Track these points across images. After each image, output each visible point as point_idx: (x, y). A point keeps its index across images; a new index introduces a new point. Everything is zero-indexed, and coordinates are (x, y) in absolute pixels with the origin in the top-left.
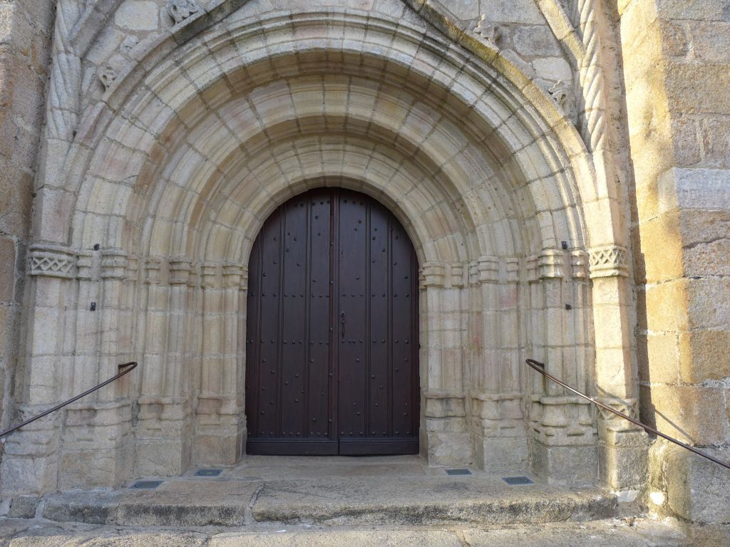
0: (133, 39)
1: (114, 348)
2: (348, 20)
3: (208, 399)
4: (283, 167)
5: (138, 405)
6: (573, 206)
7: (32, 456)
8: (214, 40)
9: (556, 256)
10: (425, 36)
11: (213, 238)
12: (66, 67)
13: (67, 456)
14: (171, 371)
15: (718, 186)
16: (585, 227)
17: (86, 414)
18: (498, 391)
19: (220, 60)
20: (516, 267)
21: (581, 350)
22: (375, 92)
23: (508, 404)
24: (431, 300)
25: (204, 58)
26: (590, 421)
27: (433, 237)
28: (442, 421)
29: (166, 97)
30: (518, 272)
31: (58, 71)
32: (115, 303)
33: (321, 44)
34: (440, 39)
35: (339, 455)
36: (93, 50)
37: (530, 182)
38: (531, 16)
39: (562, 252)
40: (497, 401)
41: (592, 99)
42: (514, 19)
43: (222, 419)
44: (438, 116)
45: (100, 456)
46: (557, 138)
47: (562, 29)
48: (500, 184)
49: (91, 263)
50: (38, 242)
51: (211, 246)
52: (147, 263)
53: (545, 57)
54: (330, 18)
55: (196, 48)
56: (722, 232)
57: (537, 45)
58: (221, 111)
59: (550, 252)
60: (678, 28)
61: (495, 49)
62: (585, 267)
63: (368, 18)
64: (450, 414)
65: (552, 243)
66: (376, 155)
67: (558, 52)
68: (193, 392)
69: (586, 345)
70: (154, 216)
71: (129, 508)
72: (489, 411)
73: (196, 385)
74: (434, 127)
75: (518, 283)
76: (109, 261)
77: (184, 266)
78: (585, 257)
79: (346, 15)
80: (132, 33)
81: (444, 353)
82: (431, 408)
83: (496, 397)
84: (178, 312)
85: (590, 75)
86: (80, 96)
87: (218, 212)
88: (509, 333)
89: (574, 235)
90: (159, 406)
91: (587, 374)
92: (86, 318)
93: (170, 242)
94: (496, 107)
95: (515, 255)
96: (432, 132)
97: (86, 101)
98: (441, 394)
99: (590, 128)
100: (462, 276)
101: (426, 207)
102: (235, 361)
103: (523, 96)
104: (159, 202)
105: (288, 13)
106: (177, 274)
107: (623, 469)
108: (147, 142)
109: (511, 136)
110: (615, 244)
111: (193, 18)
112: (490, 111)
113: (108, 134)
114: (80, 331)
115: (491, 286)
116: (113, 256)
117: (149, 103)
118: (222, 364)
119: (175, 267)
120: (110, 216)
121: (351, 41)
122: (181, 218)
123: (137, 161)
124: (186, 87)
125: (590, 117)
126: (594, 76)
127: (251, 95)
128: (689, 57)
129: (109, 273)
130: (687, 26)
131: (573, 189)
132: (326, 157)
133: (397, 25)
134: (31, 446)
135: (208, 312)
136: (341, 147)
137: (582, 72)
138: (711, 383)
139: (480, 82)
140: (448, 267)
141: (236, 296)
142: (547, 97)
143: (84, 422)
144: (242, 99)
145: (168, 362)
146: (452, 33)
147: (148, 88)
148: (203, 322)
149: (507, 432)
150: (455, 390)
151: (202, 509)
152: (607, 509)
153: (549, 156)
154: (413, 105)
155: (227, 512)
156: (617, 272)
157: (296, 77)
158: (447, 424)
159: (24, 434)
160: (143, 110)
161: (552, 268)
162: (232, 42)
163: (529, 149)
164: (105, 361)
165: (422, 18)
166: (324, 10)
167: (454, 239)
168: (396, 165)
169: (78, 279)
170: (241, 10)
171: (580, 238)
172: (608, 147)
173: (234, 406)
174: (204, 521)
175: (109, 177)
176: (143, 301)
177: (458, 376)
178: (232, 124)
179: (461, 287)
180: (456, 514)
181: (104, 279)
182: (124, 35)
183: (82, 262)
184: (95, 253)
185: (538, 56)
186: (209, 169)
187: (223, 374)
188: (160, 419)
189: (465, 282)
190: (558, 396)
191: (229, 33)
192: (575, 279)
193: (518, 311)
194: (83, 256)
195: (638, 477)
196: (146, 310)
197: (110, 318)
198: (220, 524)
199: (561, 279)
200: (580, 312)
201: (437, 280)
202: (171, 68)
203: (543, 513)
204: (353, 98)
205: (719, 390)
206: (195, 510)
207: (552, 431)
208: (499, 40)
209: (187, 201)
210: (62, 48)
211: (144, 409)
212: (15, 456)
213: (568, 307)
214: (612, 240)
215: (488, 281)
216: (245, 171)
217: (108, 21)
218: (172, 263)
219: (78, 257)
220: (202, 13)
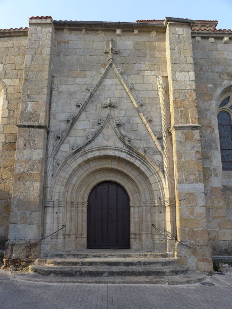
0: (64, 153)
1: (62, 222)
2: (111, 148)
3: (79, 234)
4: (96, 178)
5: (65, 235)
6: (162, 189)
7: (47, 244)
8: (82, 153)
9: (157, 201)
10: (128, 151)
11: (80, 196)
12: (51, 161)
13: (52, 245)
14: (72, 227)
15: (187, 188)
16: (164, 194)
17: (56, 236)
18: (146, 232)
19: (83, 157)
20: (150, 203)
21: (163, 222)
22: (118, 162)
23: (148, 235)
24: (132, 210)
25: (80, 157)
26: (164, 238)
27: (132, 195)
28: (134, 239)
29: (71, 166)
30: (151, 204)
31: (49, 162)
32: (62, 212)
33: (105, 154)
34: (132, 152)
35: (110, 249)
36: (56, 156)
37: (152, 184)
38: (153, 145)
39: (159, 200)
40: (146, 234)
41: (166, 165)
42: (149, 146)
43: (83, 239)
44: (132, 167)
45: (59, 245)
46: (158, 174)
47: (160, 149)
48: (147, 183)
49: (56, 203)
50: (47, 199)
51: (79, 197)
52: (66, 202)
53: (156, 155)
54: (107, 148)
55: (78, 155)
56: (188, 197)
57: (154, 152)
58: (82, 167)
59: (156, 200)
60: (181, 153)
61: (144, 154)
62: (164, 203)
63: (116, 147)
64: (136, 238)
65: (157, 198)
66: (119, 175)
67: (159, 154)
68: (76, 232)
69: (164, 221)
70: (68, 191)
71: (67, 254)
72: (144, 236)
73: (76, 231)
74: (132, 170)
75: (151, 206)
76: (60, 203)
77: (74, 203)
78: (164, 201)
79: (111, 147)
80: (64, 151)
81: (135, 223)
82: (132, 236)
83: (145, 233)
84: (73, 214)
85: (165, 160)
86: (53, 166)
87: (81, 189)
88: (149, 218)
89: (162, 196)
90: (70, 235)
91: (164, 227)
92: (55, 215)
93: (71, 197)
94: (144, 167)
95: (150, 200)
96: (131, 171)
97: (54, 168)
98: (134, 233)
99: (165, 172)
100: (139, 204)
101: (131, 187)
102: (85, 225)
103: (150, 164)
104: (68, 188)
105: (98, 147)
106: (73, 205)
107: (170, 247)
108: (68, 176)
109: (148, 174)
110: (170, 198)
111: (77, 149)
112: (143, 168)
113: (59, 175)
114: (54, 218)
115: (144, 207)
116: (61, 202)
117: (68, 167)
118: (82, 225)
119: (73, 203)
120: (60, 193)
121: (112, 153)
122: (74, 192)
123: (65, 180)
124: (76, 163)
125: (165, 169)
126: (166, 160)
127: (89, 163)
128: (183, 159)
129: (60, 206)
130: (183, 152)
131: (162, 185)
132: (106, 175)
133: (122, 149)
134: (47, 242)
135: (79, 213)
136: (110, 173)
137: (164, 158)
138: (184, 229)
139: (141, 161)
140: (136, 202)
141: (85, 209)
142: (155, 165)
143: (56, 238)
144: (87, 164)
145: (71, 225)
146: (134, 151)
147: (67, 164)
148: (78, 216)
149: (148, 241)
150: (137, 232)
151: (82, 254)
152: (166, 256)
153: (156, 178)
154: (126, 165)
155: (87, 255)
156: (169, 205)
157: (99, 159)
158: (135, 240)
159: (45, 239)
160: (66, 169)
161: (156, 204)
162: (86, 153)
163: (152, 176)
164: (60, 224)
165: (128, 147)
166: (106, 146)
167: (137, 195)
168: (123, 177)
169: (54, 207)
170: (88, 146)
171: (163, 196)
172: (169, 176)
173: (85, 236)
174: (82, 257)
175: (59, 184)
176: (66, 211)
177: (138, 228)
178: (85, 169)
179: (139, 207)
180: (133, 256)
181: (59, 207)
182: (62, 152)
183: (55, 203)
184: (57, 201)
185: (154, 155)
186: (80, 180)
187: (83, 228)
188: (70, 238)
189: (140, 206)
190: (157, 232)
191: (85, 151)
192: (162, 206)
193: (151, 213)
194: (55, 202)
195: (173, 249)
196: (66, 213)
197: (61, 215)
198: (85, 257)
199: (159, 206)
200: (163, 213)
201: (133, 205)
202: (72, 159)
203: (151, 256)
204: (113, 163)
205: (186, 230)
206: (80, 255)
207: (156, 240)
208: (145, 152)
209: (75, 188)
210: (50, 157)
211: (66, 236)
212: (43, 244)
213: (160, 212)
214: (169, 198)
215: (144, 206)
216: (87, 179)
217: (59, 149)
218: (72, 202)
219: (54, 202)
220: (79, 147)
